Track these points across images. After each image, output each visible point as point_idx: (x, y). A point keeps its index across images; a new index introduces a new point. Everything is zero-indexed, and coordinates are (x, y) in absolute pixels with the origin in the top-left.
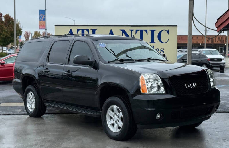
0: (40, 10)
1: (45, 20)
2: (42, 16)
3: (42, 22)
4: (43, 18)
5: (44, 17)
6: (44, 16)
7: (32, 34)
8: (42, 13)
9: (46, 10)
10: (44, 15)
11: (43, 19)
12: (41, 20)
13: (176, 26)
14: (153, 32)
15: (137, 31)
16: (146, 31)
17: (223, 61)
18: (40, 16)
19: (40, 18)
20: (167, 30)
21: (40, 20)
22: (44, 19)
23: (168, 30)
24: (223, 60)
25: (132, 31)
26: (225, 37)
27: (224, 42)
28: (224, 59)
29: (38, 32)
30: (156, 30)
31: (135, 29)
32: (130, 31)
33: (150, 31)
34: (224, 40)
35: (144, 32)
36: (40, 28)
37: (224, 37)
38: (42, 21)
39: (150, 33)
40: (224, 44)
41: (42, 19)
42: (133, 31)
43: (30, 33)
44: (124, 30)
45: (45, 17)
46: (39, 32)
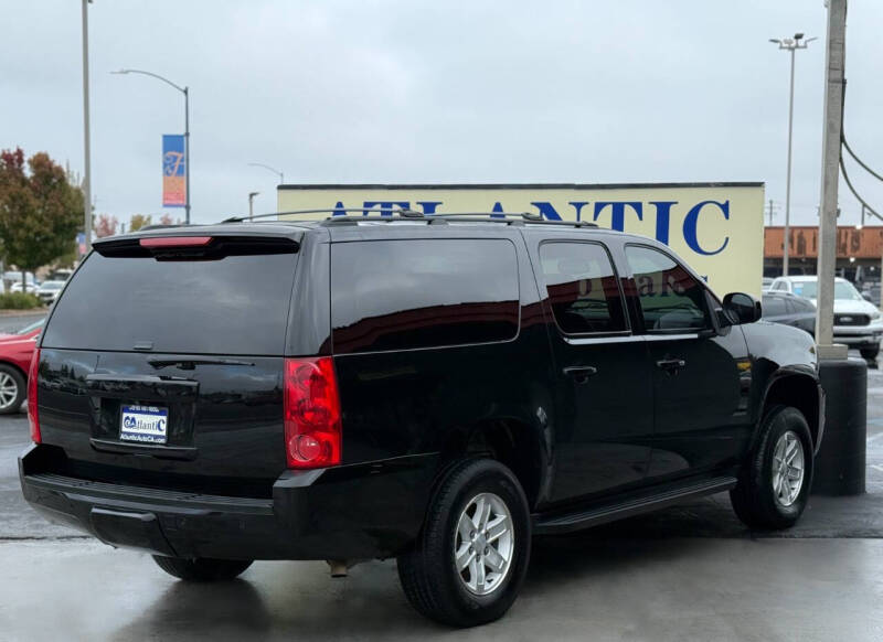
0: (165, 137)
1: (183, 171)
2: (175, 158)
3: (173, 181)
4: (178, 163)
5: (182, 160)
6: (179, 159)
7: (123, 225)
8: (175, 146)
9: (187, 134)
10: (180, 156)
11: (176, 169)
12: (170, 171)
13: (759, 185)
14: (663, 210)
15: (599, 207)
16: (638, 207)
17: (873, 326)
18: (168, 159)
19: (168, 166)
20: (723, 202)
21: (167, 173)
22: (181, 168)
23: (727, 202)
24: (872, 322)
25: (579, 206)
26: (849, 231)
27: (846, 253)
28: (878, 317)
29: (145, 219)
30: (676, 203)
31: (593, 197)
32: (574, 209)
33: (655, 208)
34: (845, 245)
35: (629, 212)
36: (167, 202)
37: (846, 234)
38: (172, 178)
39: (651, 213)
40: (848, 259)
41: (173, 168)
42: (583, 209)
43: (115, 222)
44: (548, 205)
45: (185, 163)
46: (149, 219)
